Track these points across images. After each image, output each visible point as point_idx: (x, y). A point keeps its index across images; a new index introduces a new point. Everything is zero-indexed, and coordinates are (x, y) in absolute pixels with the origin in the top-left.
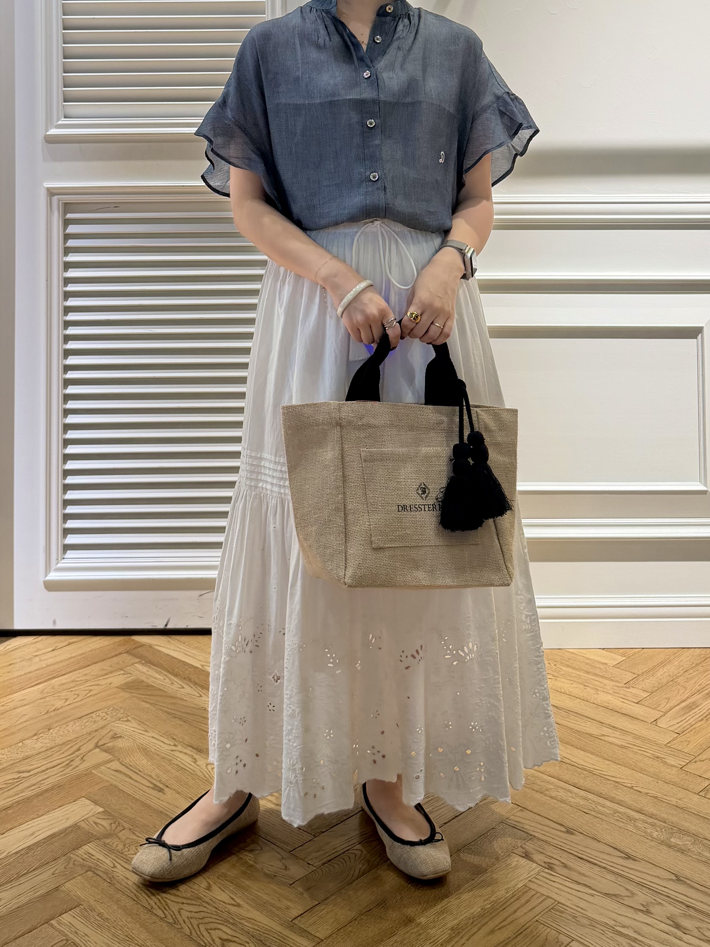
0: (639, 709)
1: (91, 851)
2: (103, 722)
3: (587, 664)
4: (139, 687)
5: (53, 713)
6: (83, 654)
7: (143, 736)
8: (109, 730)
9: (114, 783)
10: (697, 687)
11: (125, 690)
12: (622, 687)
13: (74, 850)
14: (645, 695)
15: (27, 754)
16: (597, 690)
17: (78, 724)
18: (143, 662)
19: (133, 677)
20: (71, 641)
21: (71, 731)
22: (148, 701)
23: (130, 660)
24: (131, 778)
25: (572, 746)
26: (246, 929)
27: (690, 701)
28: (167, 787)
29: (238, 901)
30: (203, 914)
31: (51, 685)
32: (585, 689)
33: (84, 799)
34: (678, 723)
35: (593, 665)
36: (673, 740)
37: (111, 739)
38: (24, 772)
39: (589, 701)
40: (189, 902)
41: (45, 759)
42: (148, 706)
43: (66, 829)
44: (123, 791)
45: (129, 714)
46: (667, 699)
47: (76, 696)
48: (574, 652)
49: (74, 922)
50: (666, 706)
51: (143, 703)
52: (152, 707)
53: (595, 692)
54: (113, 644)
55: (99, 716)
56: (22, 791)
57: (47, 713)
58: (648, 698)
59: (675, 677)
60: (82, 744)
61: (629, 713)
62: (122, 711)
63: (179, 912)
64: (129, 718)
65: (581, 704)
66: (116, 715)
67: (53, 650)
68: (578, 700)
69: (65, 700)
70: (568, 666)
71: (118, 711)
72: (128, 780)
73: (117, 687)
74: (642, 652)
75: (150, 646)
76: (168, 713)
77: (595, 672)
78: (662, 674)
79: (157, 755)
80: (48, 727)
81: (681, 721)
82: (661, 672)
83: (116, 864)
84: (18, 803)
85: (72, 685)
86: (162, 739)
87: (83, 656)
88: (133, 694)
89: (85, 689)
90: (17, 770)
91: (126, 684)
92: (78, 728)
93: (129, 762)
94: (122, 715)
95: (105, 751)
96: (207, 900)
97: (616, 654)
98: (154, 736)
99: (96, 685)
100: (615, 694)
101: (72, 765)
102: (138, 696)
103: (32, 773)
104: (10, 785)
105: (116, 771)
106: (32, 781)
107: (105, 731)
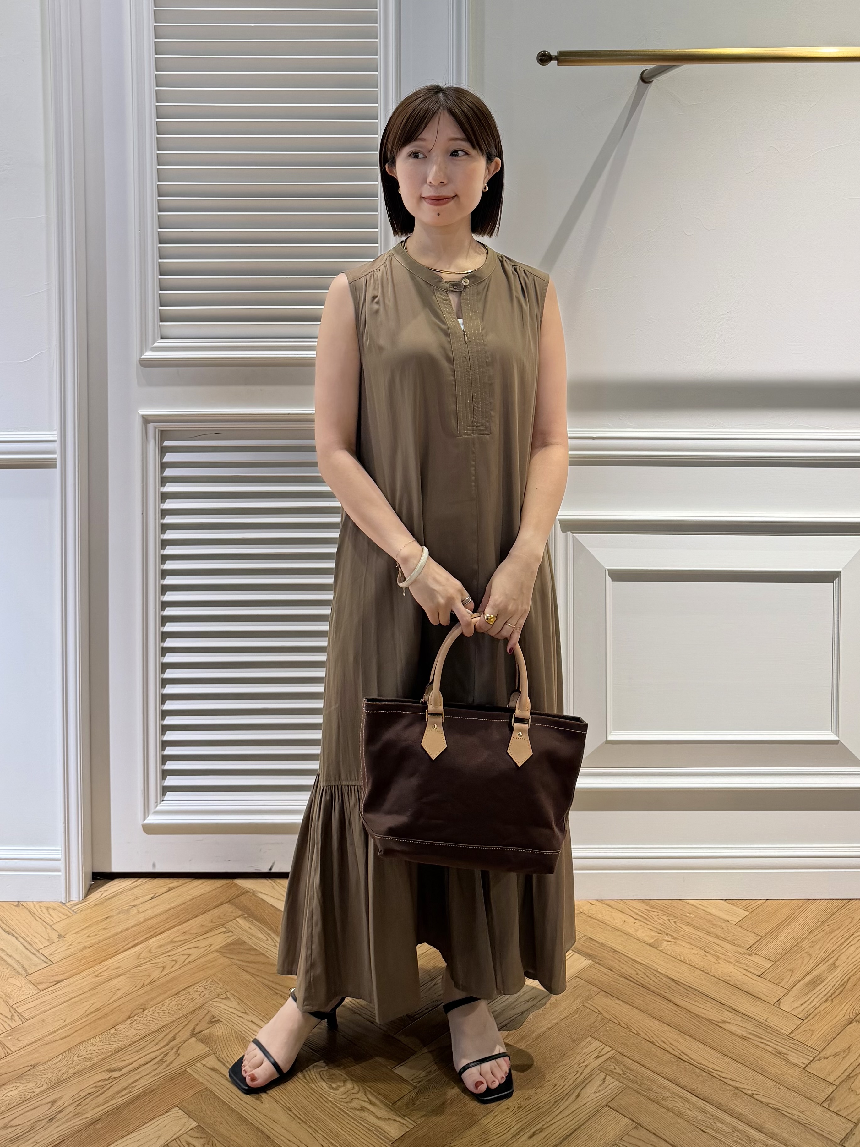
0: (762, 985)
2: (201, 999)
3: (709, 921)
4: (240, 950)
5: (148, 988)
6: (183, 904)
7: (242, 1020)
8: (206, 1011)
9: (209, 1086)
10: (822, 955)
11: (225, 955)
12: (745, 954)
14: (768, 965)
15: (119, 1045)
16: (718, 957)
17: (174, 1003)
18: (246, 915)
19: (234, 937)
20: (171, 885)
21: (166, 1012)
22: (249, 969)
23: (232, 912)
25: (690, 1036)
27: (815, 973)
31: (148, 946)
32: (706, 956)
33: (177, 1108)
34: (802, 1005)
35: (714, 922)
36: (796, 1029)
37: (208, 1023)
38: (115, 1070)
39: (710, 973)
41: (138, 1051)
42: (248, 977)
44: (219, 1098)
45: (228, 988)
46: (790, 970)
47: (174, 962)
48: (695, 904)
50: (791, 979)
51: (244, 973)
52: (253, 979)
53: (716, 962)
54: (215, 889)
55: (197, 991)
56: (112, 1098)
57: (142, 987)
58: (771, 969)
59: (799, 940)
60: (178, 1031)
61: (751, 991)
62: (221, 985)
64: (228, 994)
65: (702, 977)
66: (215, 990)
67: (152, 898)
68: (698, 972)
69: (162, 969)
70: (688, 924)
71: (217, 985)
73: (217, 951)
74: (765, 905)
75: (254, 893)
77: (716, 933)
78: (786, 936)
80: (142, 1007)
81: (805, 1003)
82: (784, 934)
84: (107, 1114)
85: (170, 947)
87: (183, 906)
88: (234, 961)
89: (183, 953)
90: (108, 1067)
91: (227, 945)
92: (174, 1008)
93: (226, 1056)
94: (220, 990)
95: (202, 1041)
97: (738, 907)
98: (254, 1020)
99: (195, 948)
100: (737, 964)
101: (166, 1061)
102: (238, 962)
103: (124, 1071)
104: (100, 1089)
105: (213, 1069)
106: (124, 1083)
107: (202, 1013)
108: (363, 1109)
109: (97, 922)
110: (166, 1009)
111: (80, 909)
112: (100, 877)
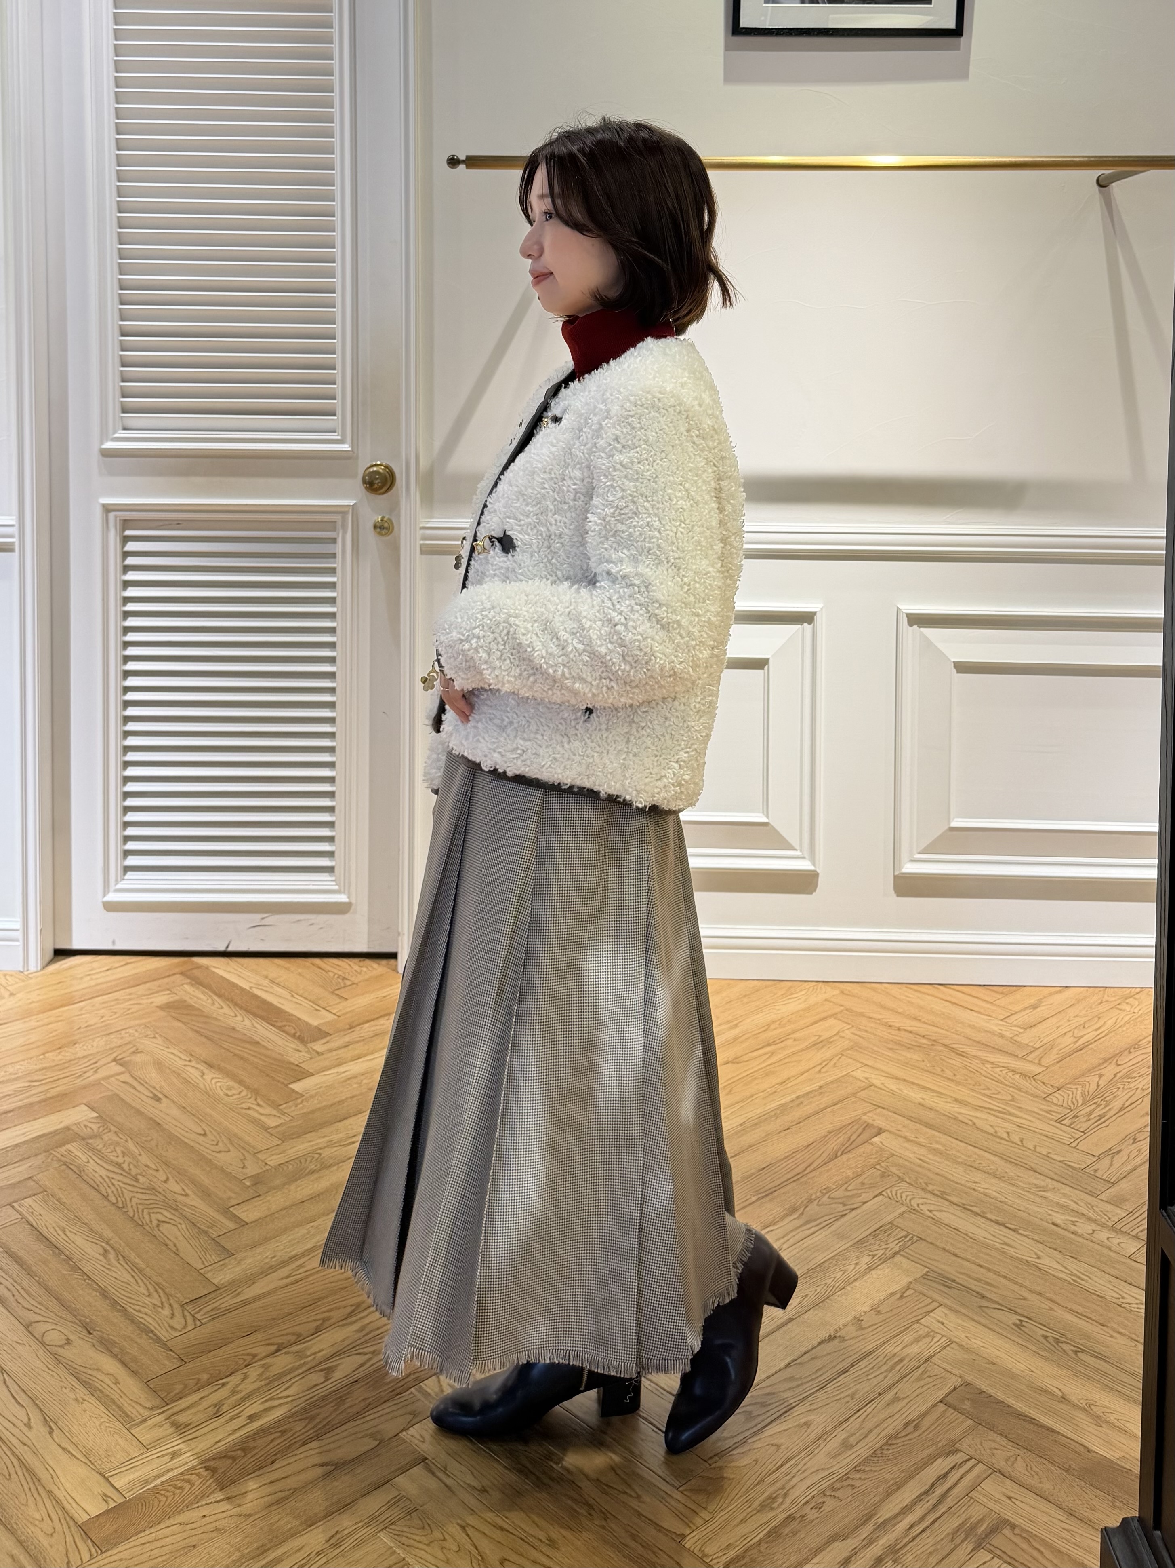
1: (73, 1150)
2: (130, 1038)
4: (179, 1006)
5: (83, 1030)
6: (136, 974)
7: (163, 1052)
8: (132, 1046)
9: (117, 1092)
11: (164, 1009)
13: (57, 1147)
15: (44, 1066)
17: (105, 1040)
18: (194, 983)
19: (176, 998)
20: (130, 961)
22: (182, 1020)
23: (182, 980)
24: (135, 1088)
26: (184, 1213)
28: (166, 1097)
29: (188, 1191)
30: (152, 1201)
31: (92, 1003)
33: (83, 1106)
37: (132, 1053)
38: (35, 1081)
40: (144, 1191)
41: (60, 1070)
42: (180, 1024)
43: (57, 1131)
44: (123, 1100)
45: (158, 1031)
47: (113, 1014)
49: (34, 1205)
51: (177, 1022)
52: (183, 1026)
54: (170, 964)
55: (128, 1033)
56: (28, 1098)
57: (78, 1029)
60: (101, 1058)
62: (152, 1029)
63: (131, 1200)
64: (157, 1036)
66: (145, 1032)
67: (108, 970)
69: (100, 1018)
71: (148, 1029)
72: (132, 1090)
73: (157, 1007)
75: (207, 968)
76: (197, 1032)
79: (170, 1069)
80: (74, 1042)
83: (91, 1160)
84: (20, 1107)
85: (113, 1003)
86: (180, 1055)
87: (136, 976)
88: (170, 1013)
89: (124, 1007)
90: (30, 1079)
91: (167, 1003)
92: (103, 1043)
93: (139, 1074)
94: (150, 1033)
95: (121, 1065)
96: (160, 1190)
98: (173, 1052)
99: (137, 1004)
101: (83, 1076)
102: (175, 1015)
103: (43, 1082)
104: (17, 1092)
105: (124, 1082)
106: (40, 1089)
107: (129, 1046)
108: (249, 1109)
109: (49, 986)
110: (95, 1044)
111: (36, 977)
112: (61, 953)
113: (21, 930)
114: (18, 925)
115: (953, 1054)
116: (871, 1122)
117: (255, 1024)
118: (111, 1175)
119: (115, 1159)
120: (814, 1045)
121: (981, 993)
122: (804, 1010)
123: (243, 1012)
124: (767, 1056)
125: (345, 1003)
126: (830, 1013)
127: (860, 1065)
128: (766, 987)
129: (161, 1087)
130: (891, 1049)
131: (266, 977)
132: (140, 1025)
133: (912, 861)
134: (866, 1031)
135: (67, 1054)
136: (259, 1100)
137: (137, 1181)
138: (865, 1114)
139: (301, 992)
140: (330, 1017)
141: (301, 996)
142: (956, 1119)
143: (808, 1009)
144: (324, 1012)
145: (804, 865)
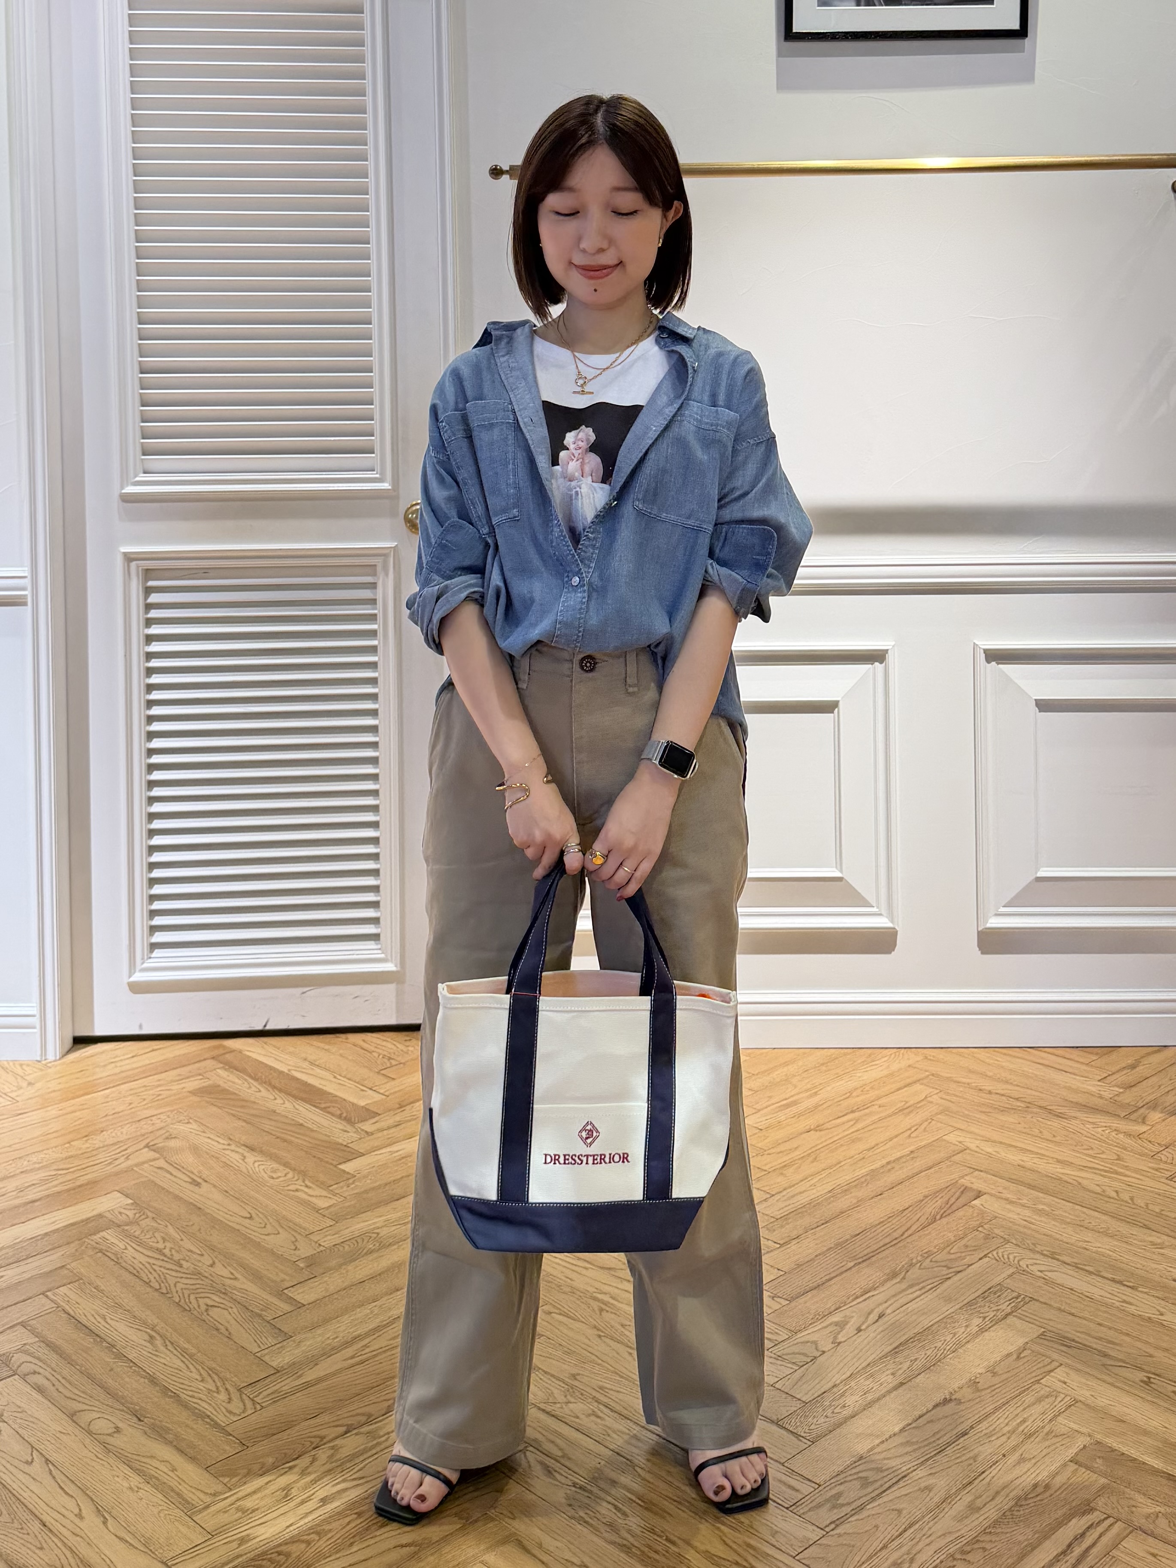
1: (108, 1237)
2: (162, 1124)
4: (213, 1091)
5: (111, 1117)
7: (199, 1137)
8: (165, 1132)
9: (152, 1178)
11: (197, 1094)
13: (90, 1235)
15: (70, 1154)
17: (134, 1127)
18: (227, 1067)
19: (209, 1082)
22: (218, 1104)
23: (214, 1065)
24: (171, 1174)
26: (235, 1297)
28: (206, 1181)
29: (237, 1275)
30: (198, 1286)
31: (118, 1090)
33: (116, 1193)
37: (165, 1139)
38: (61, 1170)
40: (189, 1276)
41: (88, 1158)
42: (215, 1109)
43: (89, 1219)
44: (159, 1186)
45: (192, 1116)
47: (142, 1100)
49: (69, 1293)
51: (211, 1107)
52: (219, 1110)
55: (160, 1119)
56: (56, 1186)
57: (105, 1117)
60: (132, 1144)
62: (185, 1114)
63: (175, 1286)
64: (191, 1121)
66: (178, 1118)
67: (133, 1057)
69: (129, 1105)
71: (181, 1114)
72: (168, 1176)
73: (190, 1092)
75: (240, 1052)
76: (234, 1115)
79: (208, 1154)
80: (101, 1130)
83: (128, 1247)
84: (48, 1196)
85: (141, 1090)
86: (217, 1139)
87: (164, 1062)
88: (203, 1098)
89: (154, 1093)
90: (55, 1168)
91: (200, 1088)
92: (133, 1130)
93: (175, 1159)
94: (183, 1118)
95: (154, 1151)
96: (206, 1275)
98: (212, 1136)
99: (167, 1090)
101: (114, 1163)
102: (209, 1099)
103: (71, 1170)
104: (44, 1181)
105: (158, 1168)
106: (69, 1177)
107: (161, 1132)
108: (297, 1190)
109: (71, 1074)
110: (124, 1131)
111: (56, 1066)
112: (80, 1041)
113: (38, 1016)
114: (35, 1011)
115: (1050, 1116)
116: (969, 1185)
117: (297, 1107)
118: (152, 1261)
119: (155, 1245)
120: (900, 1111)
121: (1075, 1054)
122: (886, 1076)
123: (282, 1095)
124: (852, 1123)
125: (393, 1083)
126: (914, 1079)
127: (951, 1129)
128: (845, 1054)
129: (200, 1172)
130: (981, 1112)
131: (305, 1059)
132: (172, 1111)
133: (996, 915)
134: (957, 1096)
135: (97, 1141)
136: (307, 1182)
137: (181, 1266)
138: (962, 1177)
139: (344, 1074)
140: (378, 1097)
141: (344, 1077)
142: (1060, 1179)
143: (892, 1075)
144: (370, 1092)
145: (882, 922)
